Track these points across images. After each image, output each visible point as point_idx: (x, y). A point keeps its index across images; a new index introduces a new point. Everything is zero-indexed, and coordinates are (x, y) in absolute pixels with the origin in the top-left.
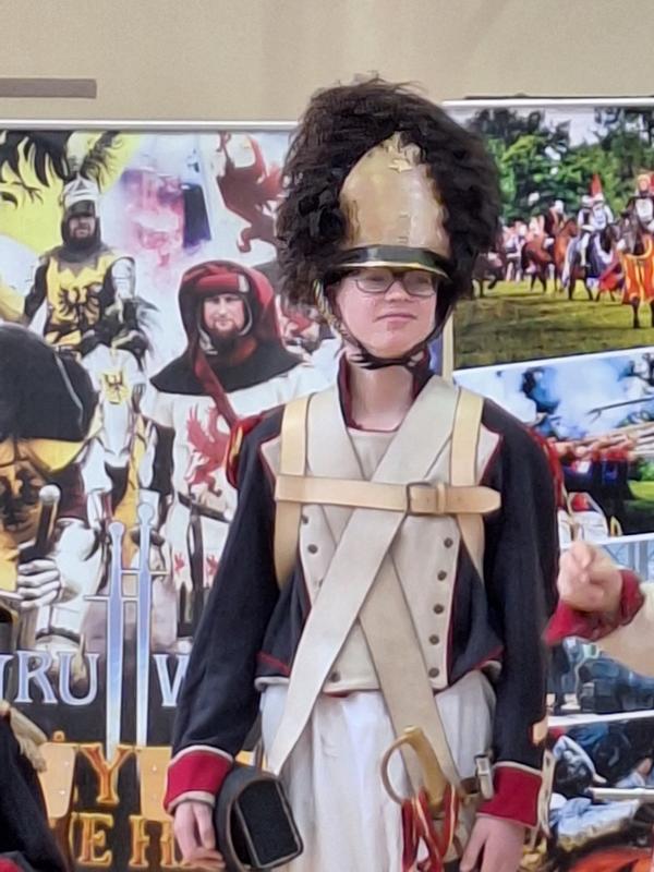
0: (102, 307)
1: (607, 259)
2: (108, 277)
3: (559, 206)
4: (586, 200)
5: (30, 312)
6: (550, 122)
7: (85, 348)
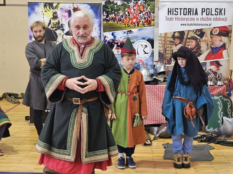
0: (58, 25)
1: (122, 19)
2: (59, 21)
3: (116, 12)
4: (119, 12)
5: (49, 26)
6: (115, 2)
7: (56, 30)
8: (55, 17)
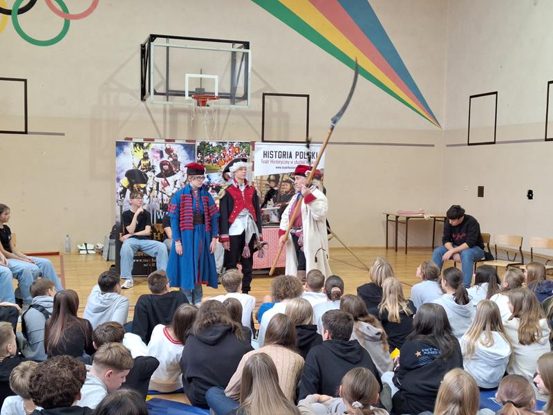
0: (149, 166)
1: (217, 161)
3: (211, 154)
5: (138, 167)
8: (146, 158)
